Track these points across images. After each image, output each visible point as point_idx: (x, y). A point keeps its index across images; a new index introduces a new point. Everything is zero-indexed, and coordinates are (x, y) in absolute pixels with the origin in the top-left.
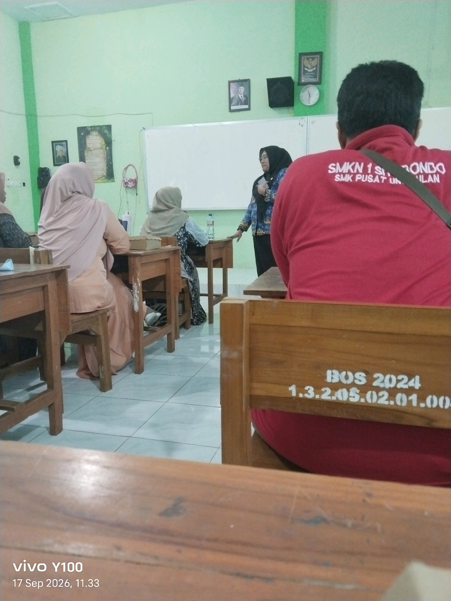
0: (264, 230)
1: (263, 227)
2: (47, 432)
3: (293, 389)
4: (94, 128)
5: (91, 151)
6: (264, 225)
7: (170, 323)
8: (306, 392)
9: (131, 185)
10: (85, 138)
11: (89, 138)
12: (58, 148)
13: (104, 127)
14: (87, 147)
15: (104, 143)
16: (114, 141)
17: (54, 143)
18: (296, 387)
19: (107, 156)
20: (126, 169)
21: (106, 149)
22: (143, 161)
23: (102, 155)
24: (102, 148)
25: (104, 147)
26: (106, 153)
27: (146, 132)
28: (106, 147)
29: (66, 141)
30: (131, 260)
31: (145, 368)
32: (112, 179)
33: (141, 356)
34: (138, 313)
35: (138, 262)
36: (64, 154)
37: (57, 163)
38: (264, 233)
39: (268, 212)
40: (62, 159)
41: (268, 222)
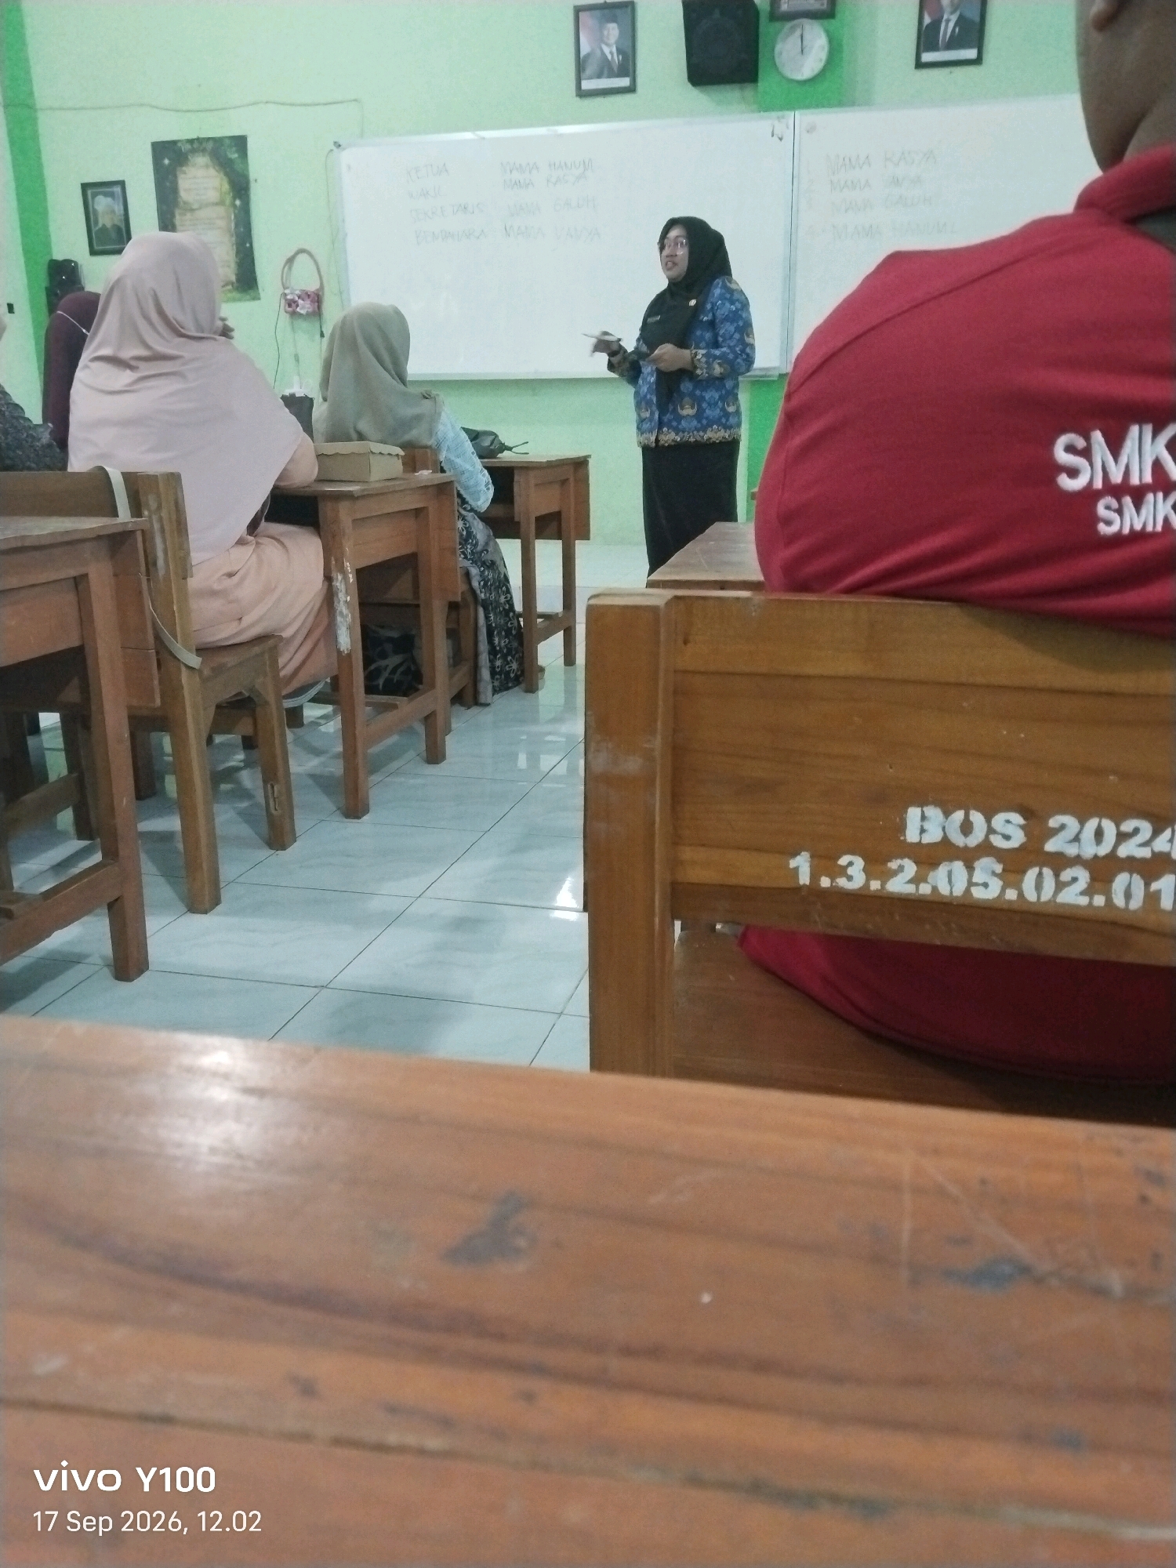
0: (677, 431)
1: (674, 424)
2: (107, 973)
3: (802, 865)
4: (198, 145)
5: (192, 210)
6: (679, 418)
7: (433, 686)
8: (843, 871)
9: (304, 307)
10: (174, 175)
11: (185, 173)
12: (102, 203)
13: (227, 142)
14: (179, 200)
15: (226, 187)
16: (256, 180)
17: (89, 189)
18: (812, 857)
19: (237, 226)
20: (290, 261)
21: (235, 206)
22: (337, 238)
23: (221, 223)
24: (221, 203)
25: (228, 201)
26: (233, 217)
27: (346, 157)
28: (234, 198)
29: (122, 184)
30: (326, 510)
31: (371, 802)
32: (252, 293)
33: (361, 775)
34: (349, 655)
35: (345, 514)
36: (117, 222)
37: (101, 248)
38: (679, 439)
39: (686, 386)
40: (113, 235)
41: (688, 411)
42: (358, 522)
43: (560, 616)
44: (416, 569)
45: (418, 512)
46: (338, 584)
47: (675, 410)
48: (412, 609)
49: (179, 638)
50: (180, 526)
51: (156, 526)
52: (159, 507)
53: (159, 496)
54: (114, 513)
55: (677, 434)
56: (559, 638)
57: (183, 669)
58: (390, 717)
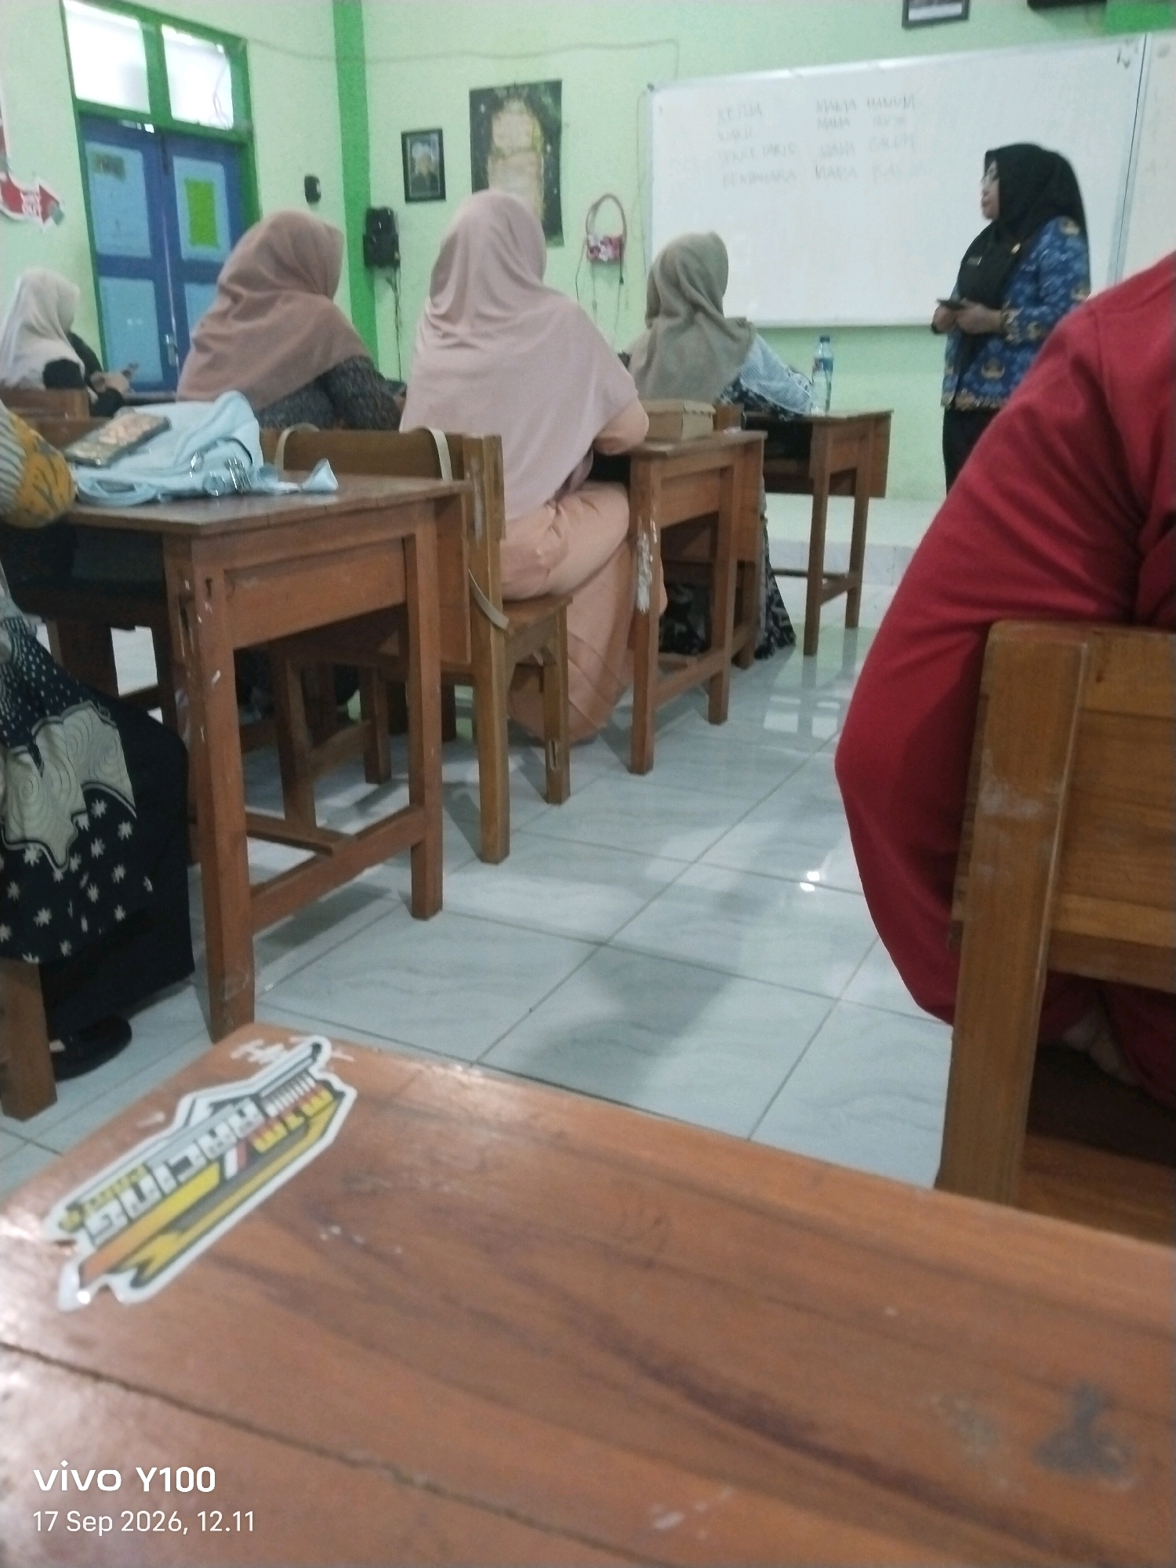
0: (977, 394)
1: (976, 386)
2: (404, 911)
4: (514, 91)
5: (504, 157)
6: (982, 381)
7: (721, 646)
9: (606, 253)
10: (490, 123)
11: (500, 119)
12: (419, 151)
13: (542, 87)
14: (493, 146)
15: (538, 132)
16: (568, 125)
17: (408, 139)
19: (546, 171)
20: (595, 208)
21: (545, 152)
22: (644, 183)
23: (532, 170)
24: (533, 149)
25: (539, 146)
26: (542, 163)
27: (659, 99)
28: (545, 144)
29: (440, 133)
30: (637, 469)
31: (656, 759)
32: (556, 239)
33: (649, 730)
34: (647, 615)
35: (655, 474)
36: (432, 169)
37: (417, 195)
38: (978, 405)
39: (994, 345)
40: (428, 183)
41: (993, 374)
42: (667, 482)
43: (846, 577)
44: (715, 529)
45: (724, 471)
46: (643, 545)
47: (977, 373)
48: (707, 568)
49: (490, 597)
50: (498, 488)
51: (477, 488)
52: (481, 470)
53: (481, 458)
54: (438, 474)
55: (977, 397)
56: (842, 600)
57: (492, 629)
58: (679, 677)
